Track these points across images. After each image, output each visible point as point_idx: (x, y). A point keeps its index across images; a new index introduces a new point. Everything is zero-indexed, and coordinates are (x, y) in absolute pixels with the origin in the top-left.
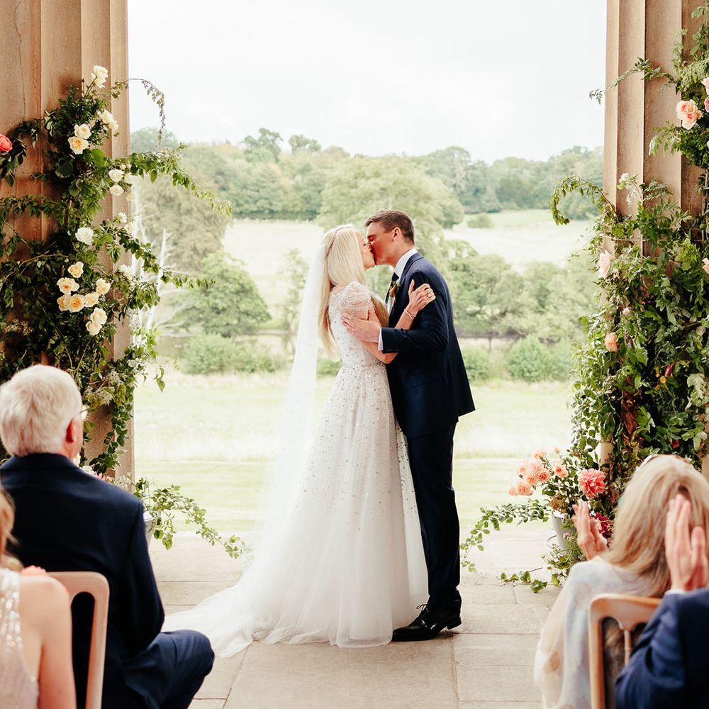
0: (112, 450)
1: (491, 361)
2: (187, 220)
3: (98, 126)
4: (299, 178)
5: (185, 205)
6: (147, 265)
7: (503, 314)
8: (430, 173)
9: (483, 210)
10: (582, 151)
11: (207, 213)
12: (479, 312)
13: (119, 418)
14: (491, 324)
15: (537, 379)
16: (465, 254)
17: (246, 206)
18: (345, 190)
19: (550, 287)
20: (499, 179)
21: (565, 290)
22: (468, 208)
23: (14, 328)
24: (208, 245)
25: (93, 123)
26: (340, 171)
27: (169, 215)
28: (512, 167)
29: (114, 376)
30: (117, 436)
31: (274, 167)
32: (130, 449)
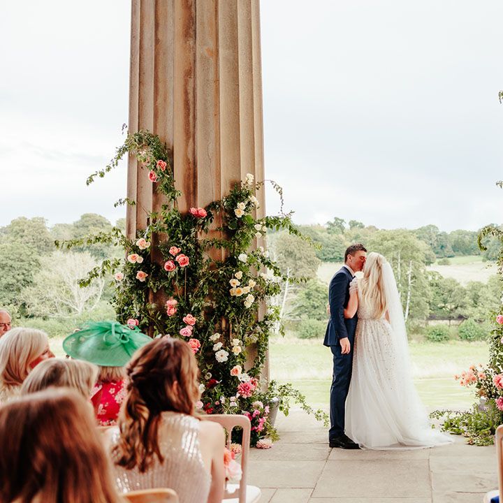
0: (257, 366)
1: (451, 331)
2: (299, 263)
3: (249, 204)
4: (354, 241)
5: (298, 255)
6: (275, 273)
7: (456, 308)
8: (419, 238)
9: (446, 256)
10: (495, 226)
11: (309, 259)
12: (444, 307)
13: (261, 350)
14: (450, 313)
15: (474, 340)
16: (437, 278)
17: (328, 256)
18: (376, 247)
19: (480, 294)
20: (453, 240)
21: (487, 295)
22: (438, 255)
23: (209, 304)
24: (309, 275)
25: (246, 202)
26: (374, 237)
27: (290, 260)
28: (459, 235)
29: (258, 329)
30: (260, 359)
31: (342, 236)
32: (267, 366)
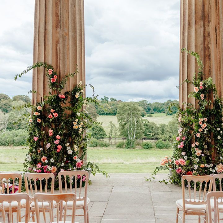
1: (152, 144)
4: (112, 107)
7: (155, 135)
8: (139, 105)
9: (150, 113)
10: (171, 101)
11: (94, 114)
12: (150, 134)
14: (152, 137)
15: (162, 148)
16: (147, 122)
17: (101, 112)
18: (122, 109)
19: (164, 129)
20: (154, 106)
21: (168, 130)
22: (147, 113)
26: (121, 105)
28: (156, 104)
31: (107, 104)
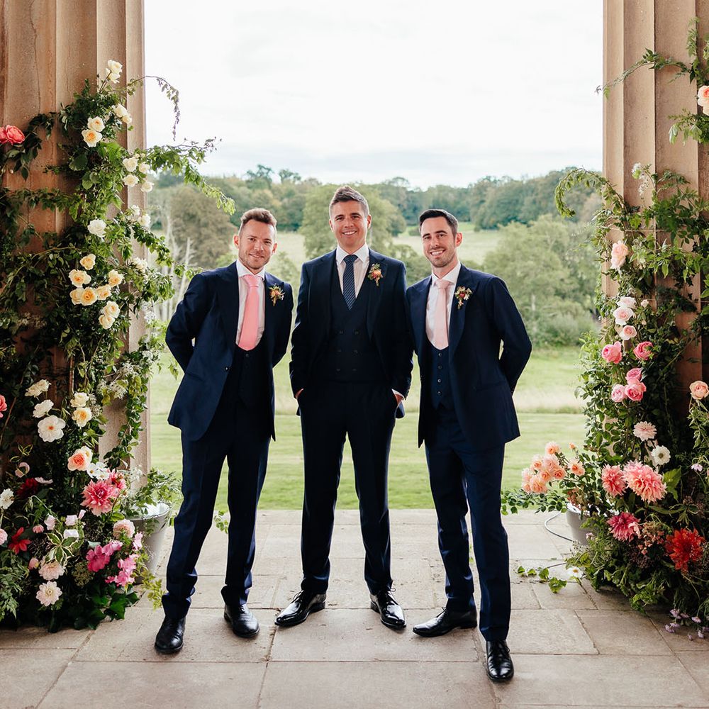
0: (125, 443)
2: (205, 231)
3: (112, 120)
4: (286, 200)
5: (203, 220)
6: (161, 258)
8: (382, 196)
11: (220, 226)
13: (133, 410)
16: (408, 255)
20: (431, 200)
22: (409, 221)
23: (26, 322)
25: (107, 118)
26: (316, 194)
27: (192, 227)
28: (440, 192)
29: (128, 367)
30: (131, 429)
31: (268, 193)
32: (145, 440)
